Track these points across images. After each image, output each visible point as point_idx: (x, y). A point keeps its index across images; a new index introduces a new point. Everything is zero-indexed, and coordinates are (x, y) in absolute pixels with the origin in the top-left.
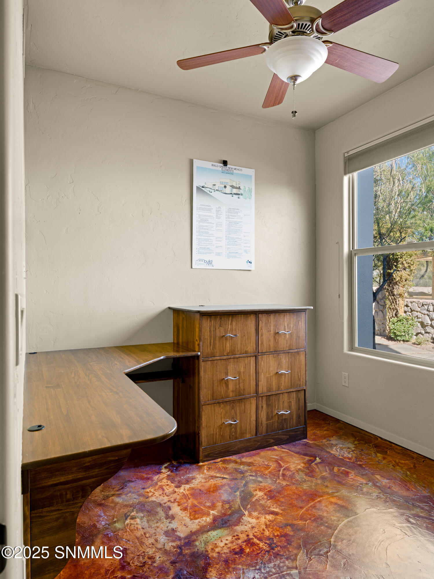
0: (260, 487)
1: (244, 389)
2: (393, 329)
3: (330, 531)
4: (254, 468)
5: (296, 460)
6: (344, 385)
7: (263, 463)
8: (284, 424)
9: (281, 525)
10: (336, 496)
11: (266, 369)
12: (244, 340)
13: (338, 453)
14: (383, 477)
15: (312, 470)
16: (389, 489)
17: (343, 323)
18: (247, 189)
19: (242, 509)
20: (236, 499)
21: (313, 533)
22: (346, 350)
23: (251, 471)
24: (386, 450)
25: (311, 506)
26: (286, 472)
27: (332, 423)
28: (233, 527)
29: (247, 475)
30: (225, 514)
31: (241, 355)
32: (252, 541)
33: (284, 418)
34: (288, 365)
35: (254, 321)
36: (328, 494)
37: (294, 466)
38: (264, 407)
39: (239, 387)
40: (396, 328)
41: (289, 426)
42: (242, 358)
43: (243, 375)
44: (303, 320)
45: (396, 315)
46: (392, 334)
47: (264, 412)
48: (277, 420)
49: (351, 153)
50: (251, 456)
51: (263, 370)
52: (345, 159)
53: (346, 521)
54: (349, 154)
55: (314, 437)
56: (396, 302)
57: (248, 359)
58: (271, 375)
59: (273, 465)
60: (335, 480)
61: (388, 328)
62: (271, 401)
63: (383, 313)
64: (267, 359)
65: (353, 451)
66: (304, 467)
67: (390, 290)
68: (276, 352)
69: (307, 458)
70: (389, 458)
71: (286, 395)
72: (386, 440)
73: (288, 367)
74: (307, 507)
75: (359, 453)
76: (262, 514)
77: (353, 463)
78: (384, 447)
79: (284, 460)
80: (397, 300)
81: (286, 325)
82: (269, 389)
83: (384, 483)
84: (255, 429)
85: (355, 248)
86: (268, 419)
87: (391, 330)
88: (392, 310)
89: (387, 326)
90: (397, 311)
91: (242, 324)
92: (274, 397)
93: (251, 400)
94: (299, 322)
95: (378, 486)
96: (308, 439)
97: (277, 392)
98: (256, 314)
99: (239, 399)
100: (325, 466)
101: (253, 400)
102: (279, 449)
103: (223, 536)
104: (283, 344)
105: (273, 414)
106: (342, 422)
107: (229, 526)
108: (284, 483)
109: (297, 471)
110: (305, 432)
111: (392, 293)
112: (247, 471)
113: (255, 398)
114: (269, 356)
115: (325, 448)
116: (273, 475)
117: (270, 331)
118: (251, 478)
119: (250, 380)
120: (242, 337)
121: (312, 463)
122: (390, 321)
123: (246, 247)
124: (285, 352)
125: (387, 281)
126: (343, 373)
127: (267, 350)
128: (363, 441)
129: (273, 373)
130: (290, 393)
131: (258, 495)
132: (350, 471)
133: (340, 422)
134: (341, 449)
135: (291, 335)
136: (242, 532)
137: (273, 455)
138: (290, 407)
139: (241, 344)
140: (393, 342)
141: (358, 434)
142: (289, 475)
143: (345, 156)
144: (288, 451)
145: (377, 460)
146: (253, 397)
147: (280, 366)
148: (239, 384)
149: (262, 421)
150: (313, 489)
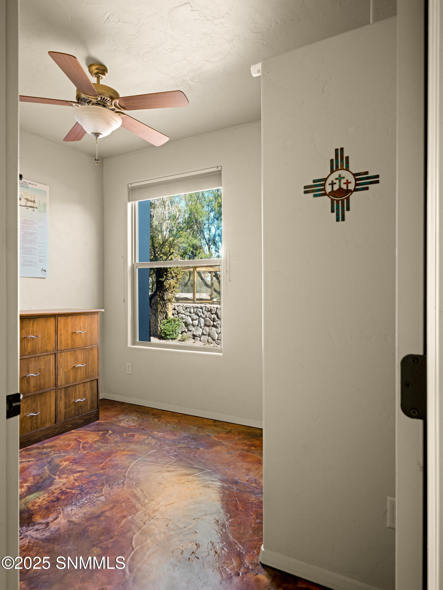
0: (64, 459)
1: (44, 384)
2: (164, 329)
3: (124, 470)
4: (56, 449)
5: (92, 436)
6: (128, 373)
7: (64, 443)
8: (80, 411)
9: (87, 477)
10: (127, 450)
11: (65, 364)
12: (44, 340)
13: (125, 425)
14: (159, 432)
15: (106, 439)
16: (163, 438)
17: (127, 323)
18: (41, 203)
19: (52, 476)
20: (45, 472)
21: (112, 474)
22: (129, 345)
23: (54, 451)
24: (160, 416)
25: (109, 460)
26: (85, 445)
27: (118, 405)
28: (47, 488)
29: (51, 454)
30: (38, 483)
31: (42, 354)
32: (65, 491)
33: (80, 405)
34: (84, 359)
35: (54, 323)
36: (121, 450)
37: (91, 440)
38: (63, 397)
39: (40, 382)
40: (166, 328)
41: (84, 411)
42: (43, 357)
43: (44, 371)
44: (96, 320)
45: (166, 317)
46: (163, 334)
47: (62, 402)
48: (74, 408)
49: (134, 185)
50: (52, 441)
51: (61, 365)
52: (128, 189)
53: (135, 462)
54: (132, 186)
55: (105, 418)
56: (166, 306)
57: (48, 357)
58: (69, 369)
59: (73, 442)
60: (125, 441)
61: (159, 329)
62: (69, 392)
63: (155, 316)
64: (65, 356)
65: (136, 421)
66: (99, 439)
67: (161, 296)
68: (73, 349)
69: (101, 433)
70: (163, 420)
71: (82, 385)
72: (160, 410)
73: (84, 362)
74: (106, 461)
75: (141, 421)
76: (71, 474)
77: (138, 428)
78: (159, 414)
79: (82, 438)
80: (167, 304)
81: (82, 326)
82: (67, 382)
83: (159, 435)
84: (54, 417)
85: (137, 262)
86: (66, 407)
87: (161, 330)
88: (163, 313)
89: (159, 327)
90: (167, 314)
91: (43, 326)
92: (71, 388)
93: (50, 393)
94: (92, 323)
95: (155, 438)
96: (100, 420)
97: (74, 384)
98: (55, 317)
99: (40, 393)
100: (116, 435)
101: (52, 393)
102: (76, 431)
103: (39, 496)
104: (79, 342)
105: (70, 403)
106: (126, 404)
107: (43, 489)
108: (85, 452)
109: (94, 442)
110: (97, 415)
111: (162, 299)
112: (50, 452)
113: (55, 391)
114: (67, 353)
115: (115, 423)
116: (74, 449)
117: (68, 332)
118: (55, 455)
119: (50, 375)
120: (42, 338)
121: (105, 435)
122: (161, 323)
123: (41, 256)
124: (81, 348)
125: (159, 288)
126: (127, 364)
127: (65, 348)
128: (144, 413)
129: (70, 367)
130: (85, 383)
131: (65, 464)
132: (135, 433)
133: (125, 404)
134: (128, 422)
135: (86, 334)
136: (56, 489)
137: (72, 437)
138: (85, 395)
139: (42, 344)
140: (163, 340)
141: (140, 409)
142: (88, 446)
143: (129, 186)
144: (84, 431)
145: (154, 423)
146: (52, 390)
147: (76, 361)
148: (40, 379)
149: (60, 410)
150: (109, 450)
